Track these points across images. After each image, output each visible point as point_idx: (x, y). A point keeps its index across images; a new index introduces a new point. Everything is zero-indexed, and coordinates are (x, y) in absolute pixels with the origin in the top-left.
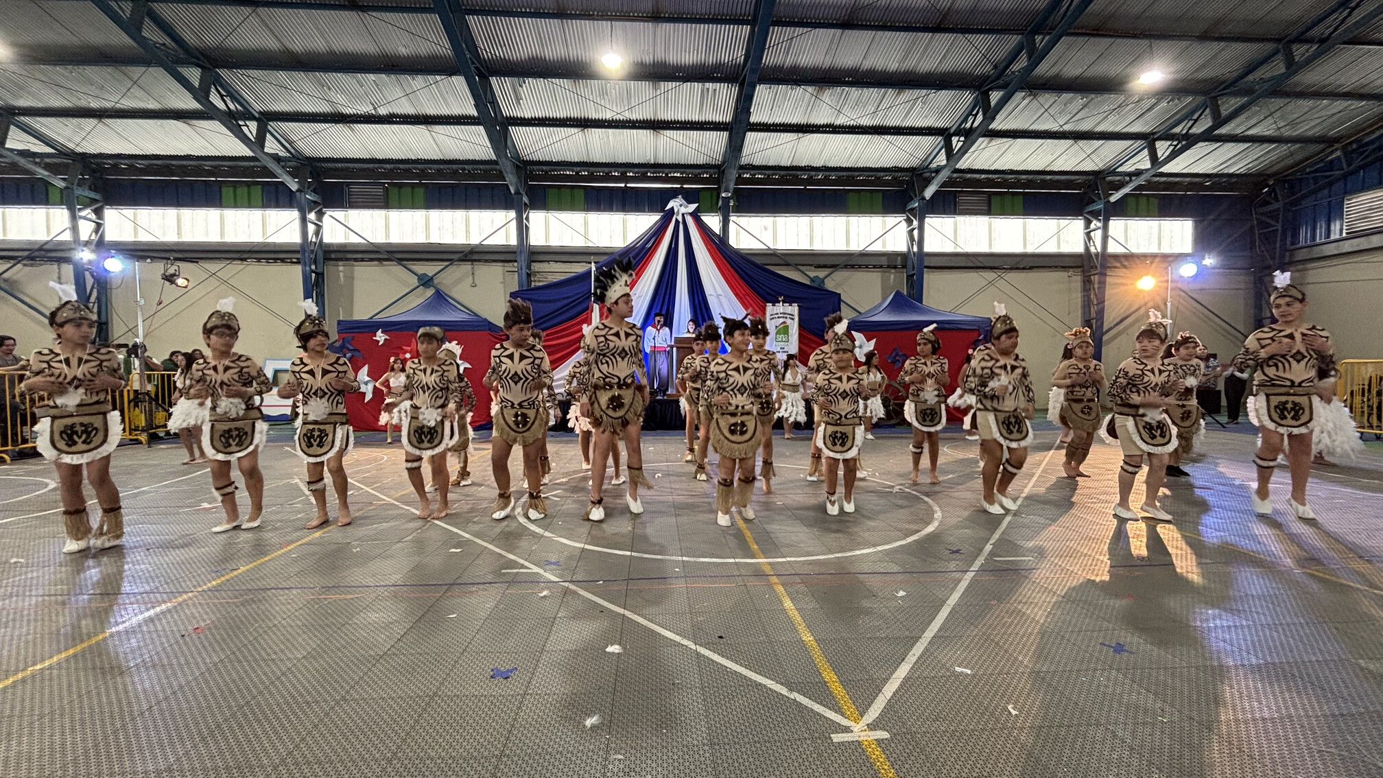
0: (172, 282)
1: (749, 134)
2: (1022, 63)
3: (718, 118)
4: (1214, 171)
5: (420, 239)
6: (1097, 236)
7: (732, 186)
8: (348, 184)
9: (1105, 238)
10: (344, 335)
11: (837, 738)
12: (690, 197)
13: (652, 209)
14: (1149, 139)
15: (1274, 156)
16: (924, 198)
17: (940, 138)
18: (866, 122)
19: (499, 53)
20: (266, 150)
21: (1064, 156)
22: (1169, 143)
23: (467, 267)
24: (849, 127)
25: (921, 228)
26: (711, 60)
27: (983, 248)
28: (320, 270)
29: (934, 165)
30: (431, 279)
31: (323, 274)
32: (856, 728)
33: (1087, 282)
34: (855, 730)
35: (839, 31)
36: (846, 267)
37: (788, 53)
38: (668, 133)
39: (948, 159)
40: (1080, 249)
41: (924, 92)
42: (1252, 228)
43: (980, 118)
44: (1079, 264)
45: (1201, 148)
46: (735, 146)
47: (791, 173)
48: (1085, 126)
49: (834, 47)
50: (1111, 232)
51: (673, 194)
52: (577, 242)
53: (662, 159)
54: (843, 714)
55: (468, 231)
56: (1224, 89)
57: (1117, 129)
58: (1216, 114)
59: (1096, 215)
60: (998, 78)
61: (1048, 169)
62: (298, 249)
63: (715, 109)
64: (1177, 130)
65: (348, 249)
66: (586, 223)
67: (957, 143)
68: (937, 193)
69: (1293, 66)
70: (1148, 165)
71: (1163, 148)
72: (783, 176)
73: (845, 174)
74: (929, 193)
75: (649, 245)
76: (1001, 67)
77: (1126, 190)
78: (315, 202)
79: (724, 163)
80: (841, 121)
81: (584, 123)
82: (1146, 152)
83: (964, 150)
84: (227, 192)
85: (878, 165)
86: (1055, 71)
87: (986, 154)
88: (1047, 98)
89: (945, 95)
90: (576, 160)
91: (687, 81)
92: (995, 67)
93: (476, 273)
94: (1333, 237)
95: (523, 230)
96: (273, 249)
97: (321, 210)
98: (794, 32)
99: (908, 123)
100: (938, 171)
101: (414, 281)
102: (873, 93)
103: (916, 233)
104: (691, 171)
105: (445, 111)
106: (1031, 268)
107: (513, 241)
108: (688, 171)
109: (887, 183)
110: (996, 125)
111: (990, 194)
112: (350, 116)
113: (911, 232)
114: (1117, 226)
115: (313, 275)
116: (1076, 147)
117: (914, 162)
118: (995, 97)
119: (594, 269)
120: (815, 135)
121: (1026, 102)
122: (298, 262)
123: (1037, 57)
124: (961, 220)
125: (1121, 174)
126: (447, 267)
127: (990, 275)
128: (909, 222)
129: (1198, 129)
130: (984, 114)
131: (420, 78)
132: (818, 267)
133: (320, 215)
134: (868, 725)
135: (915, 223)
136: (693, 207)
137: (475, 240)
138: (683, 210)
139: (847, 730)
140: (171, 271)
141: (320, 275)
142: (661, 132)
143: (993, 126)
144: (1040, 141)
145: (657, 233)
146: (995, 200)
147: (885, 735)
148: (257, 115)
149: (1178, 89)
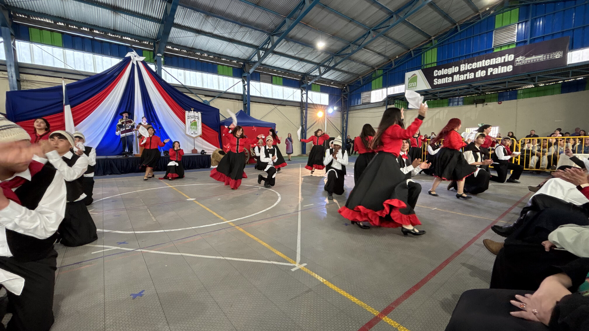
1: (173, 28)
2: (285, 28)
4: (333, 79)
6: (305, 96)
7: (162, 51)
9: (307, 97)
11: (293, 270)
13: (115, 55)
14: (319, 65)
15: (347, 78)
16: (249, 73)
17: (255, 50)
18: (226, 35)
21: (295, 66)
22: (324, 68)
24: (219, 36)
25: (248, 85)
27: (270, 97)
29: (253, 60)
33: (302, 113)
34: (297, 266)
36: (219, 97)
38: (122, 15)
39: (258, 59)
40: (300, 100)
41: (250, 29)
43: (270, 45)
44: (299, 106)
45: (331, 72)
48: (302, 56)
50: (308, 95)
53: (119, 28)
54: (290, 263)
56: (337, 54)
57: (311, 59)
58: (335, 62)
59: (304, 89)
60: (276, 32)
61: (291, 69)
64: (326, 64)
66: (64, 55)
67: (262, 53)
68: (254, 72)
69: (354, 52)
70: (318, 74)
71: (322, 69)
72: (188, 51)
73: (217, 56)
74: (251, 71)
77: (313, 82)
79: (157, 38)
82: (318, 69)
83: (265, 57)
86: (294, 35)
87: (271, 59)
88: (291, 44)
89: (257, 33)
90: (55, 15)
92: (276, 27)
94: (359, 104)
95: (10, 50)
99: (244, 40)
100: (255, 62)
102: (230, 25)
103: (246, 87)
104: (140, 38)
106: (285, 105)
109: (234, 64)
110: (276, 50)
111: (272, 76)
113: (244, 86)
114: (310, 93)
116: (299, 63)
117: (245, 57)
118: (276, 38)
120: (204, 36)
121: (284, 43)
123: (290, 28)
124: (262, 83)
125: (312, 75)
127: (272, 107)
128: (243, 82)
129: (331, 65)
130: (272, 44)
135: (246, 83)
136: (142, 58)
138: (136, 59)
139: (294, 267)
142: (119, 13)
144: (288, 59)
145: (121, 68)
146: (274, 78)
149: (326, 51)
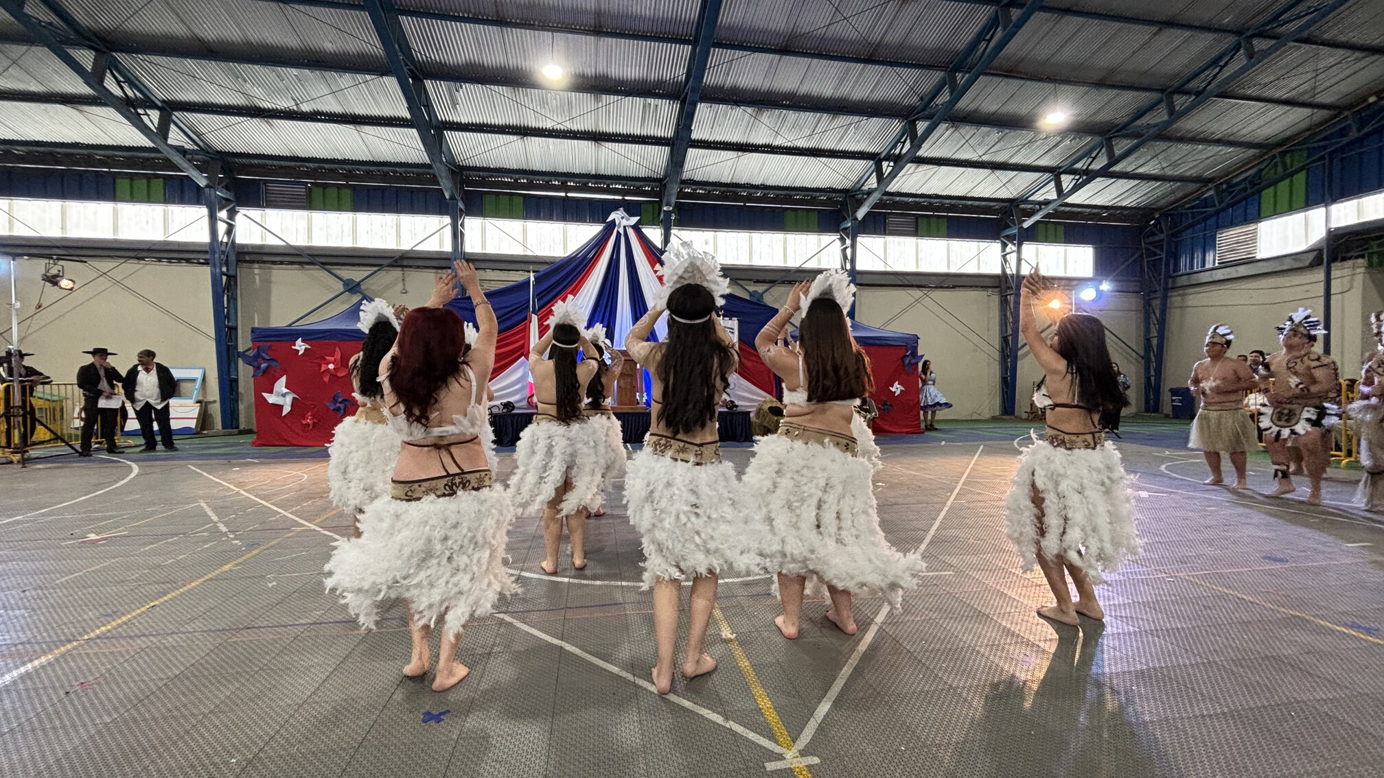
0: (55, 284)
1: (690, 150)
2: (944, 97)
3: (660, 133)
4: (1110, 204)
5: (346, 243)
6: (1012, 258)
7: (673, 200)
8: (266, 182)
9: (1019, 260)
10: (258, 344)
11: (771, 766)
12: (631, 209)
13: (594, 220)
14: (1055, 172)
15: (1159, 193)
16: (856, 219)
17: (872, 162)
18: (802, 144)
19: (435, 56)
20: (170, 142)
21: (983, 184)
22: (1072, 177)
23: (396, 273)
24: (786, 148)
25: (853, 246)
26: (653, 76)
27: (910, 268)
28: (232, 272)
29: (865, 188)
30: (358, 284)
31: (235, 277)
32: (789, 755)
33: (1004, 302)
34: (788, 757)
35: (777, 57)
36: (783, 282)
37: (728, 74)
38: (609, 145)
39: (879, 182)
40: (998, 271)
41: (856, 118)
42: (1141, 255)
43: (908, 146)
44: (997, 285)
45: (1099, 183)
46: (677, 161)
47: (731, 190)
48: (1001, 158)
49: (773, 70)
50: (1023, 256)
51: (614, 205)
52: (515, 250)
53: (603, 171)
54: (776, 742)
55: (398, 235)
56: (1117, 131)
57: (1028, 162)
58: (1110, 154)
59: (1011, 238)
60: (924, 110)
61: (969, 195)
62: (207, 249)
63: (657, 124)
64: (1079, 166)
65: (265, 251)
66: (525, 231)
67: (887, 167)
68: (868, 214)
69: (1174, 115)
70: (1053, 195)
71: (1067, 181)
72: (723, 192)
73: (782, 192)
74: (861, 214)
75: (591, 255)
76: (926, 99)
77: (1037, 218)
78: (227, 200)
79: (666, 176)
80: (779, 142)
81: (524, 132)
82: (1052, 184)
83: (893, 175)
84: (123, 185)
85: (814, 186)
86: (972, 107)
87: (914, 178)
88: (967, 130)
89: (875, 123)
90: (515, 167)
91: (629, 95)
92: (922, 99)
93: (407, 279)
94: (1207, 266)
95: (457, 236)
96: (176, 248)
97: (234, 207)
98: (734, 54)
99: (842, 147)
100: (870, 193)
101: (339, 287)
102: (809, 117)
103: (849, 251)
104: (632, 183)
105: (375, 111)
106: (954, 287)
107: (448, 247)
108: (630, 183)
109: (822, 203)
110: (922, 153)
111: (917, 216)
112: (269, 110)
113: (844, 250)
114: (1029, 249)
115: (224, 278)
116: (993, 176)
117: (847, 184)
118: (921, 126)
119: (532, 279)
120: (754, 154)
121: (948, 133)
122: (206, 263)
123: (958, 93)
124: (890, 239)
125: (1032, 203)
126: (375, 272)
127: (917, 293)
128: (843, 240)
129: (1096, 166)
130: (912, 142)
131: (347, 76)
132: (757, 281)
133: (232, 214)
134: (800, 751)
135: (848, 242)
136: (634, 220)
137: (406, 246)
138: (624, 222)
139: (780, 757)
140: (54, 271)
141: (232, 278)
142: (603, 143)
143: (920, 153)
144: (961, 169)
145: (598, 244)
146: (922, 222)
147: (816, 760)
148: (160, 104)
149: (1079, 129)
